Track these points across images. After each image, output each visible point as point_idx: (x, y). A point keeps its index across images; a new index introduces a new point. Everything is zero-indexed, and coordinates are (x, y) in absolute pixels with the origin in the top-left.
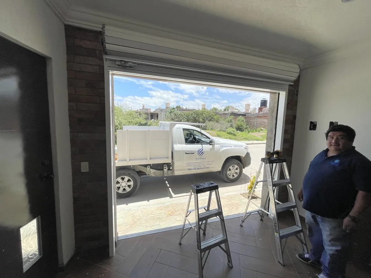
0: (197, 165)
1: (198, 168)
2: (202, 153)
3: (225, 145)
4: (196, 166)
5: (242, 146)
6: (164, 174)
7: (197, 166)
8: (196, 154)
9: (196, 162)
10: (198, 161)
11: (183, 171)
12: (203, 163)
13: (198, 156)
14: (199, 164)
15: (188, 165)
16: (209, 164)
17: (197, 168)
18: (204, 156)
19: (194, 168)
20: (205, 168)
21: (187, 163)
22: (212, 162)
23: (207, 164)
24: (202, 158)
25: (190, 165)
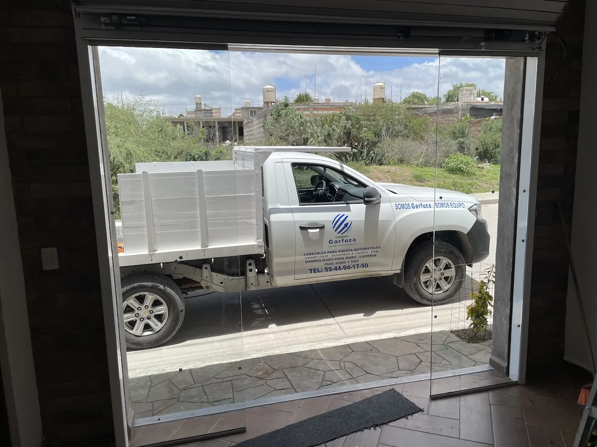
0: (334, 258)
1: (338, 266)
2: (346, 225)
3: (411, 204)
4: (331, 262)
5: (460, 205)
6: (249, 284)
8: (329, 228)
9: (331, 249)
10: (337, 248)
11: (298, 277)
12: (351, 252)
14: (339, 257)
15: (309, 260)
16: (366, 256)
17: (333, 267)
18: (350, 234)
19: (326, 266)
20: (356, 266)
21: (308, 254)
22: (375, 250)
23: (361, 255)
24: (346, 239)
25: (313, 259)
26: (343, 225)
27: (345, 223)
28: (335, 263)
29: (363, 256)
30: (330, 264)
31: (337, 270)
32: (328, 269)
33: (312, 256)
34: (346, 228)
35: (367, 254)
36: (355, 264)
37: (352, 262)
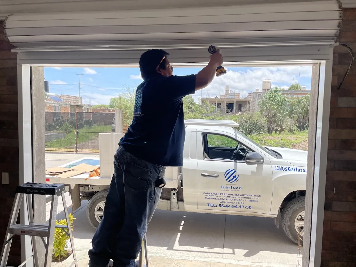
0: (225, 198)
1: (228, 204)
2: (234, 177)
3: (287, 167)
4: (223, 201)
6: (173, 207)
7: (226, 201)
8: (222, 178)
9: (223, 192)
10: (228, 192)
11: (199, 207)
12: (238, 197)
13: (226, 183)
14: (229, 198)
15: (207, 197)
16: (250, 201)
17: (225, 204)
18: (237, 183)
19: (220, 203)
20: (242, 207)
21: (206, 193)
22: (257, 197)
23: (246, 199)
24: (234, 186)
25: (211, 197)
26: (232, 177)
27: (234, 175)
28: (226, 202)
29: (247, 201)
30: (223, 202)
31: (227, 207)
32: (221, 205)
33: (209, 195)
34: (234, 179)
35: (251, 199)
36: (242, 205)
37: (239, 203)
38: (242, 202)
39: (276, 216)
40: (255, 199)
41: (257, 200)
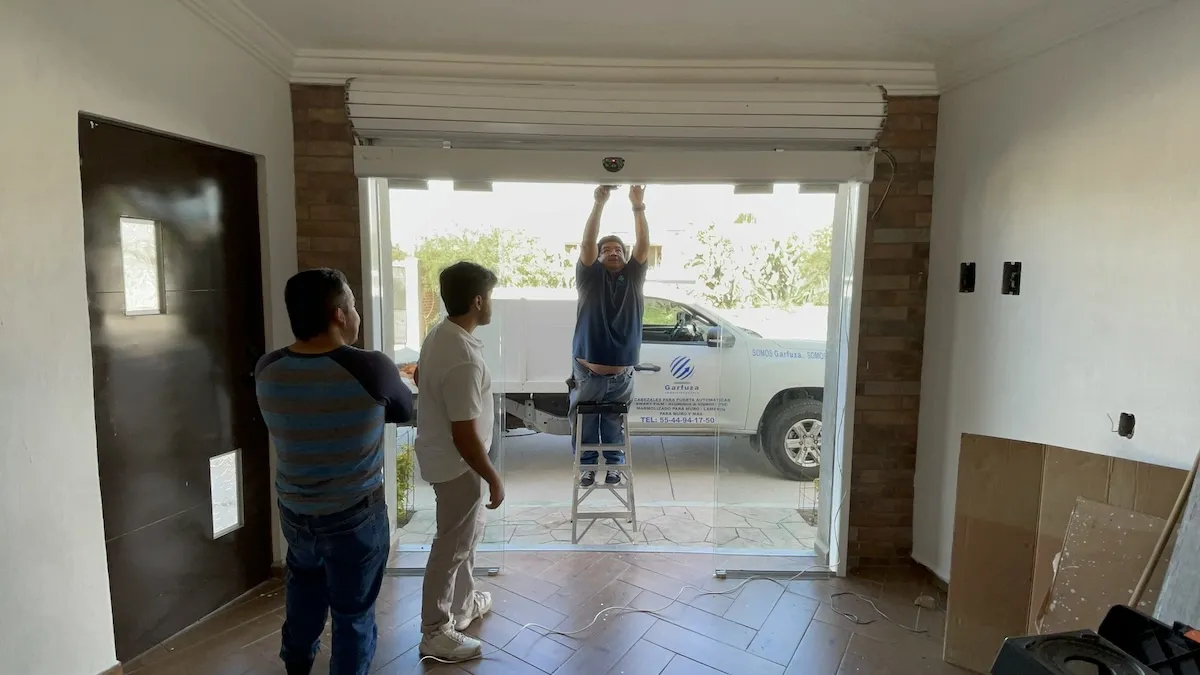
2: (687, 370)
8: (667, 371)
9: (668, 396)
13: (672, 381)
18: (692, 380)
20: (699, 420)
22: (723, 403)
23: (706, 407)
24: (687, 386)
25: (646, 406)
26: (683, 370)
27: (686, 366)
28: (672, 413)
29: (708, 409)
30: (667, 413)
33: (644, 402)
34: (687, 373)
35: (713, 407)
36: (698, 417)
37: (694, 414)
38: (700, 412)
39: (755, 432)
40: (721, 407)
41: (724, 407)
